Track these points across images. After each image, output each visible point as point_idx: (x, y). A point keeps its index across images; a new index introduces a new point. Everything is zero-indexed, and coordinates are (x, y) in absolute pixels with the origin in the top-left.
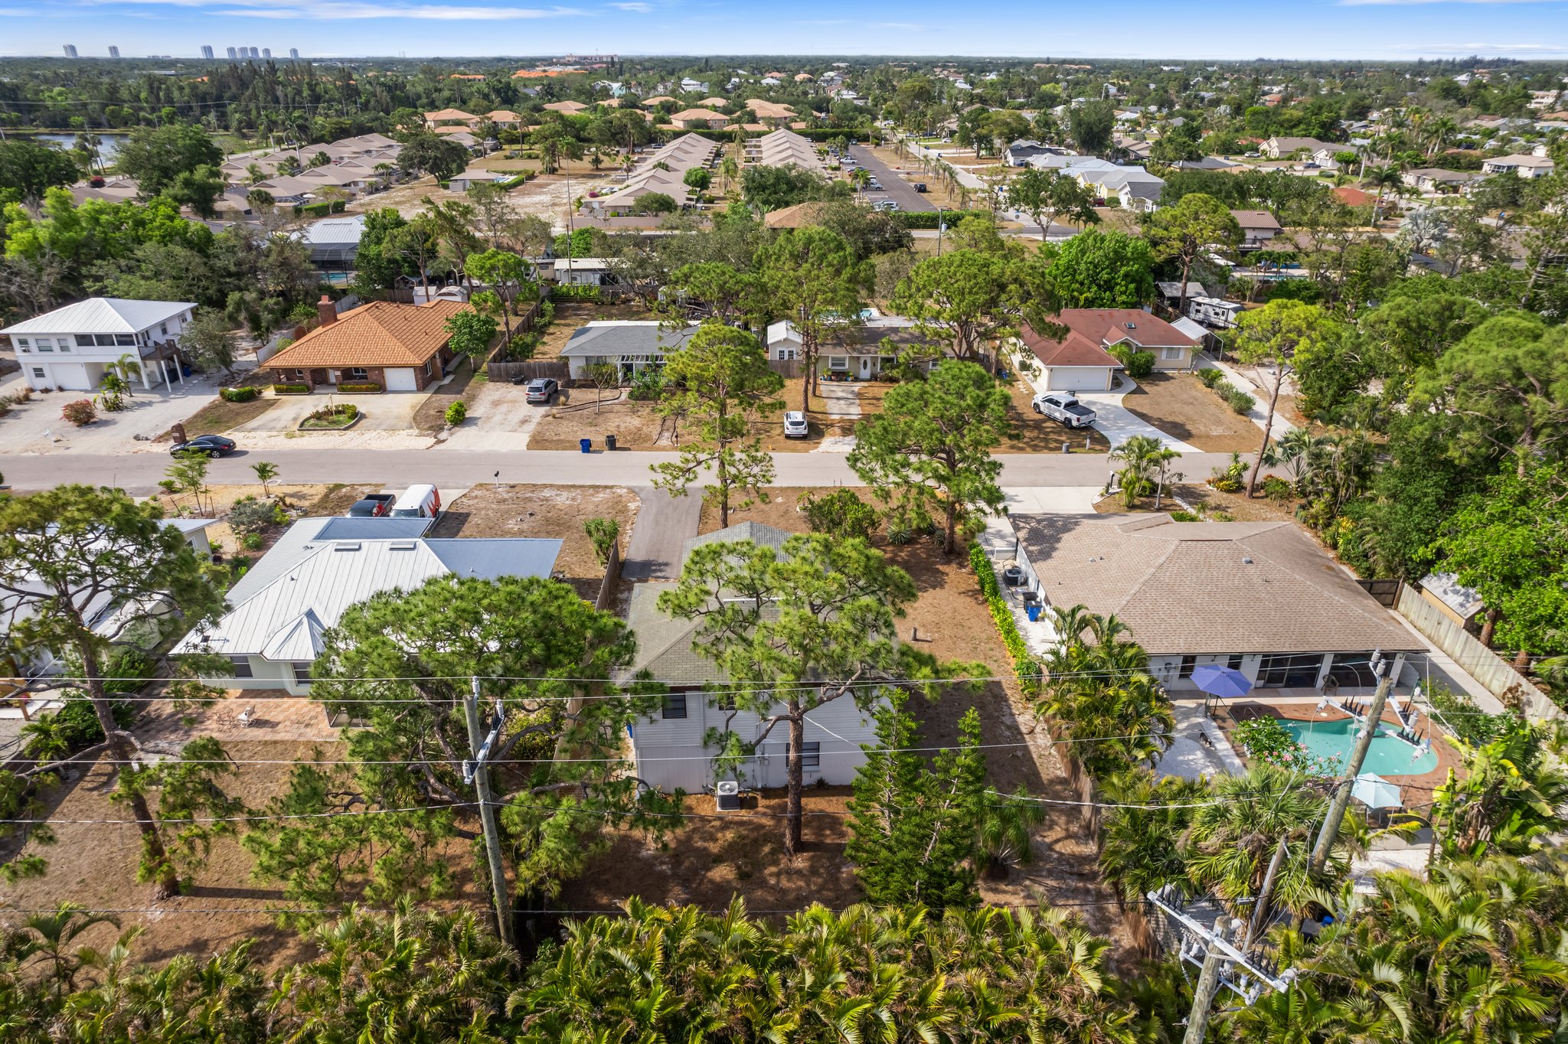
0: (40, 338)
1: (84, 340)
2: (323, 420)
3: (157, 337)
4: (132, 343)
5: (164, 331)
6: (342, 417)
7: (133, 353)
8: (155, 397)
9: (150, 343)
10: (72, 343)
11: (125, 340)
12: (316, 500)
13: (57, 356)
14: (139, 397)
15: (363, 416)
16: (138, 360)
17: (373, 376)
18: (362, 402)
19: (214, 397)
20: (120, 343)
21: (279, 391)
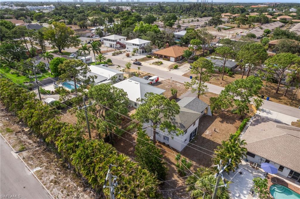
0: (129, 43)
1: (133, 44)
2: (157, 63)
3: (143, 46)
4: (138, 46)
5: (144, 45)
6: (160, 63)
7: (138, 47)
8: (139, 55)
9: (141, 46)
10: (132, 44)
11: (138, 45)
12: (144, 75)
13: (130, 46)
14: (137, 54)
15: (163, 64)
16: (139, 48)
17: (168, 58)
18: (164, 62)
19: (146, 56)
20: (137, 46)
21: (155, 57)
